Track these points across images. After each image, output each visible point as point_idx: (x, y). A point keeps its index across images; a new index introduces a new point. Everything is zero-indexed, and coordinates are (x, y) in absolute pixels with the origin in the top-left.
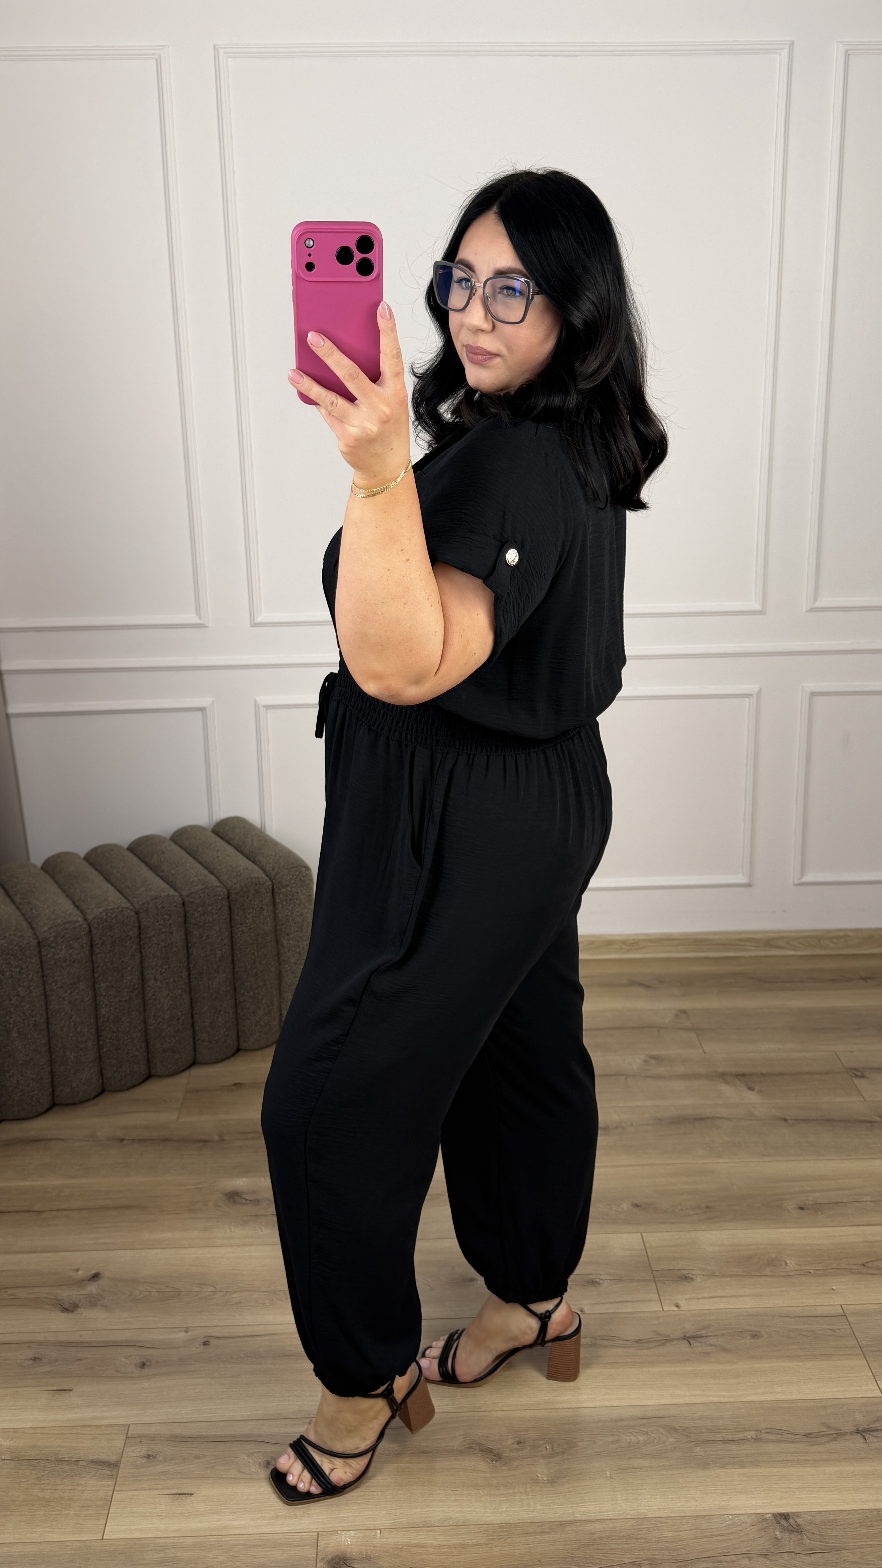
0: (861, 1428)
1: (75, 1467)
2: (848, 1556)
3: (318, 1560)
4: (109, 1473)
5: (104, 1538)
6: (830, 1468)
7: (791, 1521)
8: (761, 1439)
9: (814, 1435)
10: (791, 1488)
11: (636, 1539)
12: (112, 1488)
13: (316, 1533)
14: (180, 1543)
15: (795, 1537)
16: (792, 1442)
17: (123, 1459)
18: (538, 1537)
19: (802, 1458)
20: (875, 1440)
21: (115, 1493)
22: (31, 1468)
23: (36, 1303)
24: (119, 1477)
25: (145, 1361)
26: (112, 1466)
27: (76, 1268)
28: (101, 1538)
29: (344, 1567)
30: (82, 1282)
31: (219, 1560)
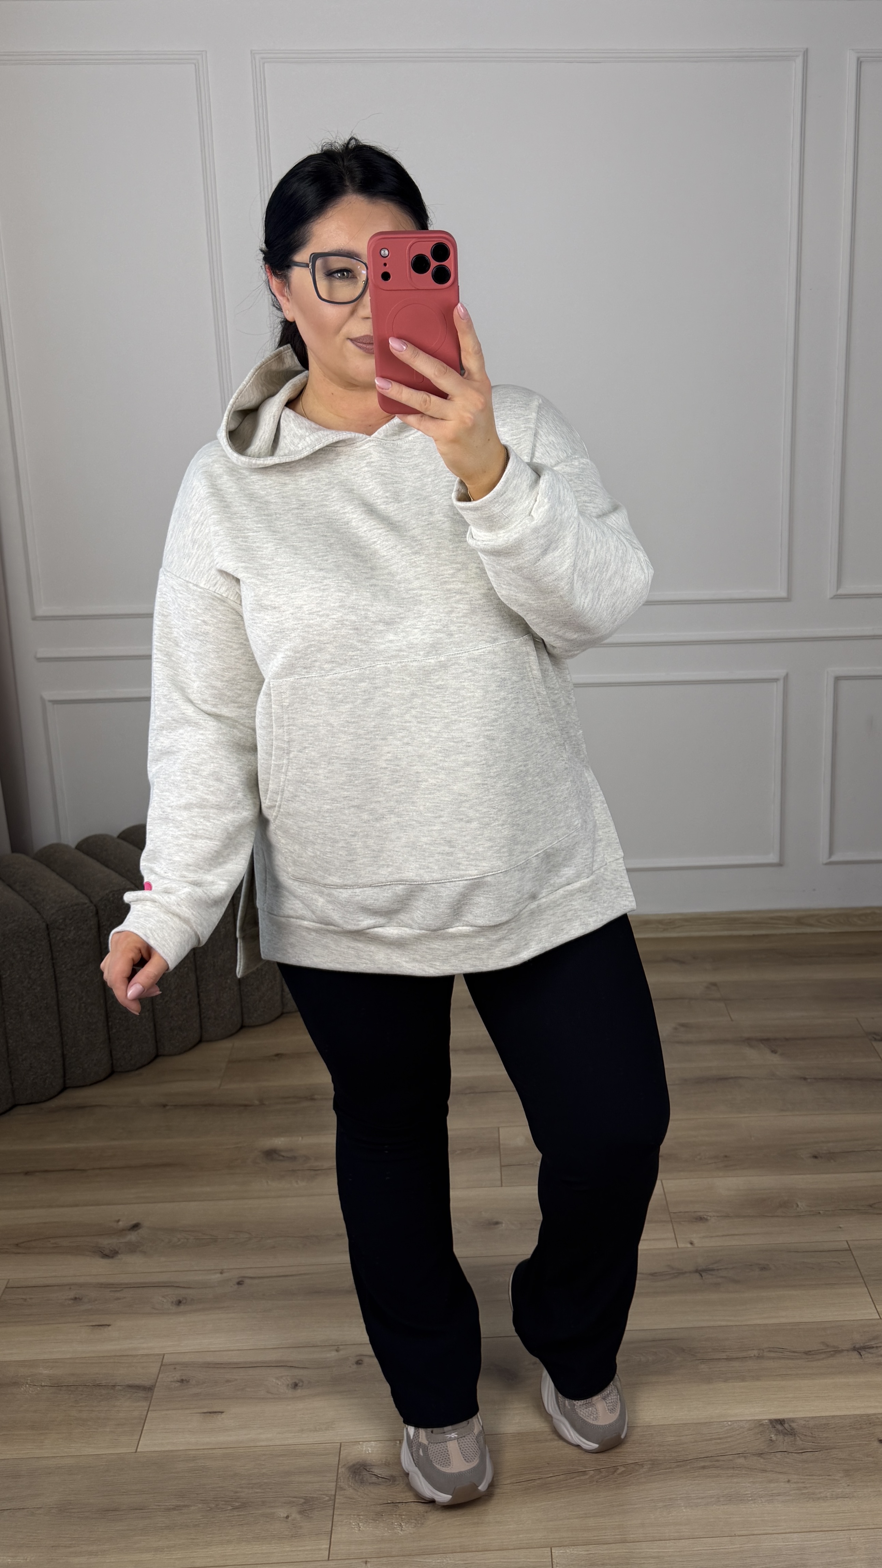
0: (857, 1346)
1: (112, 1391)
2: (836, 1454)
3: (340, 1466)
4: (144, 1395)
5: (138, 1450)
6: (826, 1381)
7: (786, 1425)
8: (763, 1357)
9: (813, 1353)
10: (788, 1398)
11: (640, 1444)
12: (147, 1409)
13: (339, 1444)
14: (210, 1454)
15: (788, 1439)
16: (792, 1359)
17: (157, 1384)
19: (800, 1372)
20: (870, 1355)
21: (149, 1412)
22: (70, 1393)
23: (77, 1251)
24: (154, 1397)
25: (181, 1299)
26: (147, 1390)
27: (117, 1219)
28: (134, 1451)
29: (365, 1473)
30: (122, 1232)
31: (246, 1468)
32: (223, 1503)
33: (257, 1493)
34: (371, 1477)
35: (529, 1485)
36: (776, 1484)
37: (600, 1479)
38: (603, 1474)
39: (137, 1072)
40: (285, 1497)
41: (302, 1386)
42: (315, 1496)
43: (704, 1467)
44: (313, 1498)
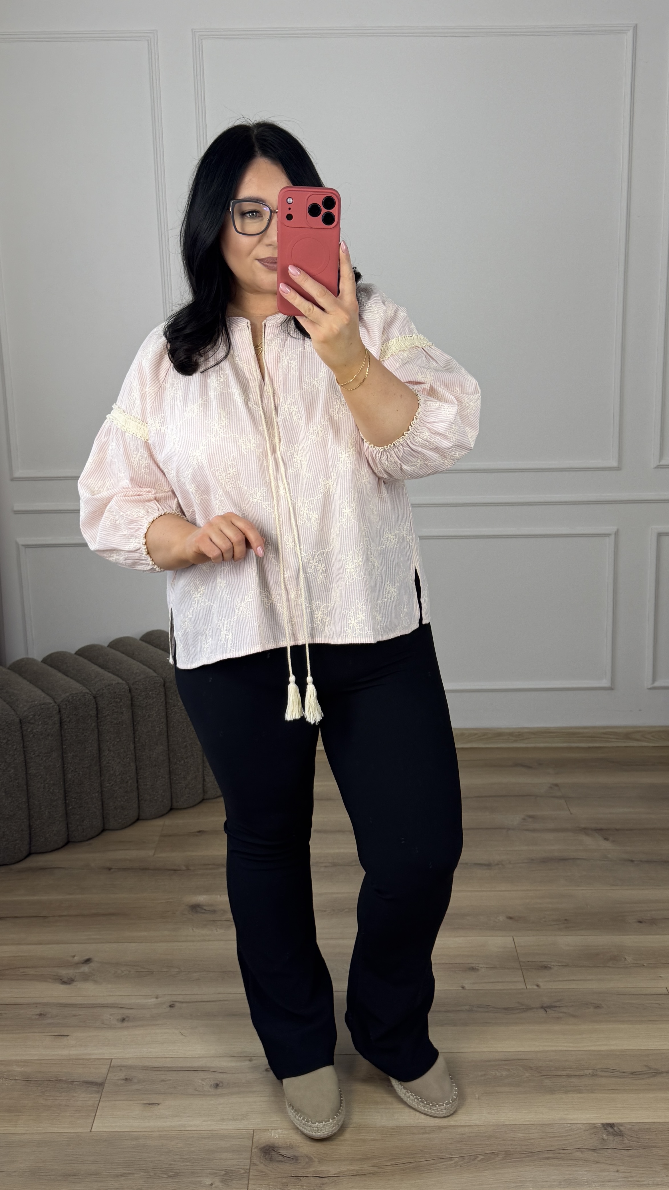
1: (70, 1086)
2: (658, 1152)
3: (253, 1148)
4: (96, 1089)
5: (92, 1130)
6: (648, 1095)
7: (616, 1128)
8: (597, 1075)
9: (638, 1073)
10: (617, 1107)
11: (496, 1138)
12: (98, 1099)
13: (253, 1131)
14: (149, 1135)
15: (618, 1139)
16: (620, 1078)
17: (107, 1081)
18: (421, 1135)
19: (627, 1088)
21: (100, 1102)
22: (37, 1085)
23: (42, 978)
24: (104, 1091)
25: (125, 1017)
26: (98, 1086)
27: (73, 954)
28: (89, 1131)
29: (273, 1153)
30: (78, 964)
31: (178, 1146)
32: (160, 1172)
33: (187, 1165)
34: (278, 1157)
35: (407, 1166)
36: (607, 1173)
37: (463, 1164)
38: (465, 1161)
39: (87, 842)
40: (208, 1169)
41: (222, 1086)
42: (233, 1169)
43: (548, 1158)
44: (232, 1170)
